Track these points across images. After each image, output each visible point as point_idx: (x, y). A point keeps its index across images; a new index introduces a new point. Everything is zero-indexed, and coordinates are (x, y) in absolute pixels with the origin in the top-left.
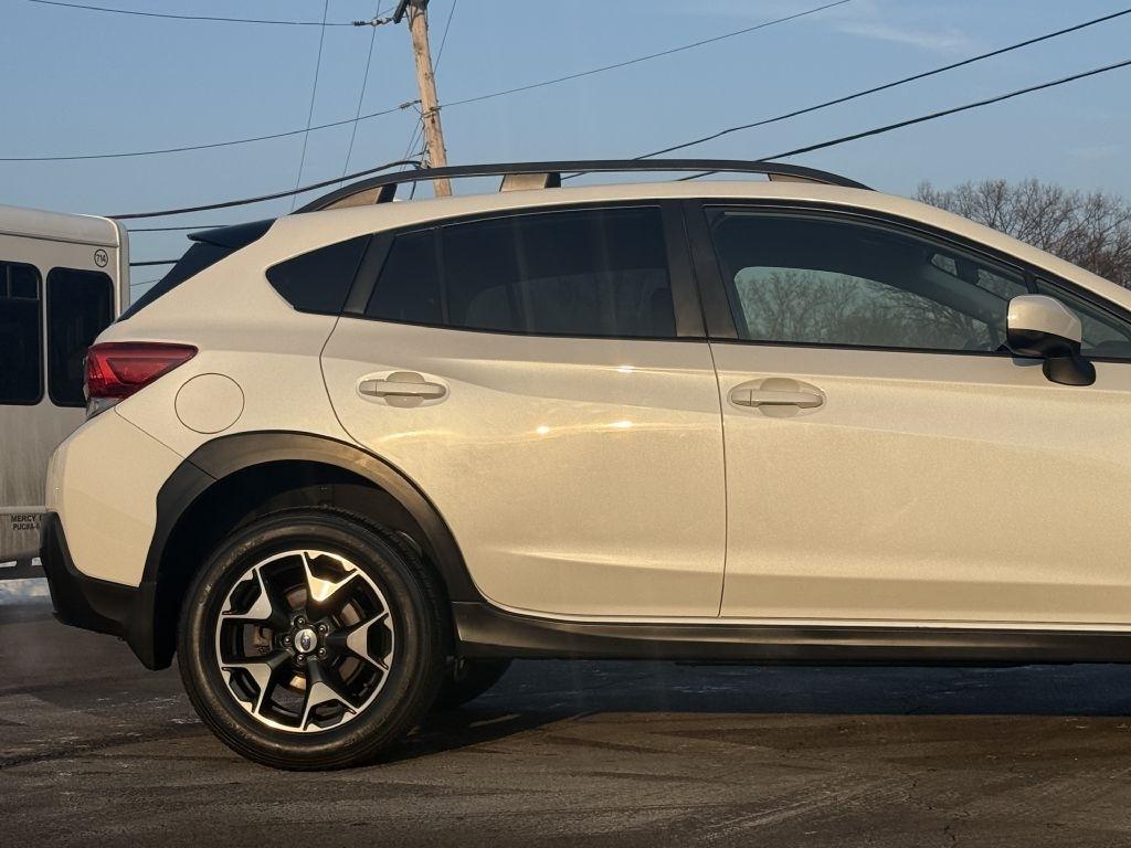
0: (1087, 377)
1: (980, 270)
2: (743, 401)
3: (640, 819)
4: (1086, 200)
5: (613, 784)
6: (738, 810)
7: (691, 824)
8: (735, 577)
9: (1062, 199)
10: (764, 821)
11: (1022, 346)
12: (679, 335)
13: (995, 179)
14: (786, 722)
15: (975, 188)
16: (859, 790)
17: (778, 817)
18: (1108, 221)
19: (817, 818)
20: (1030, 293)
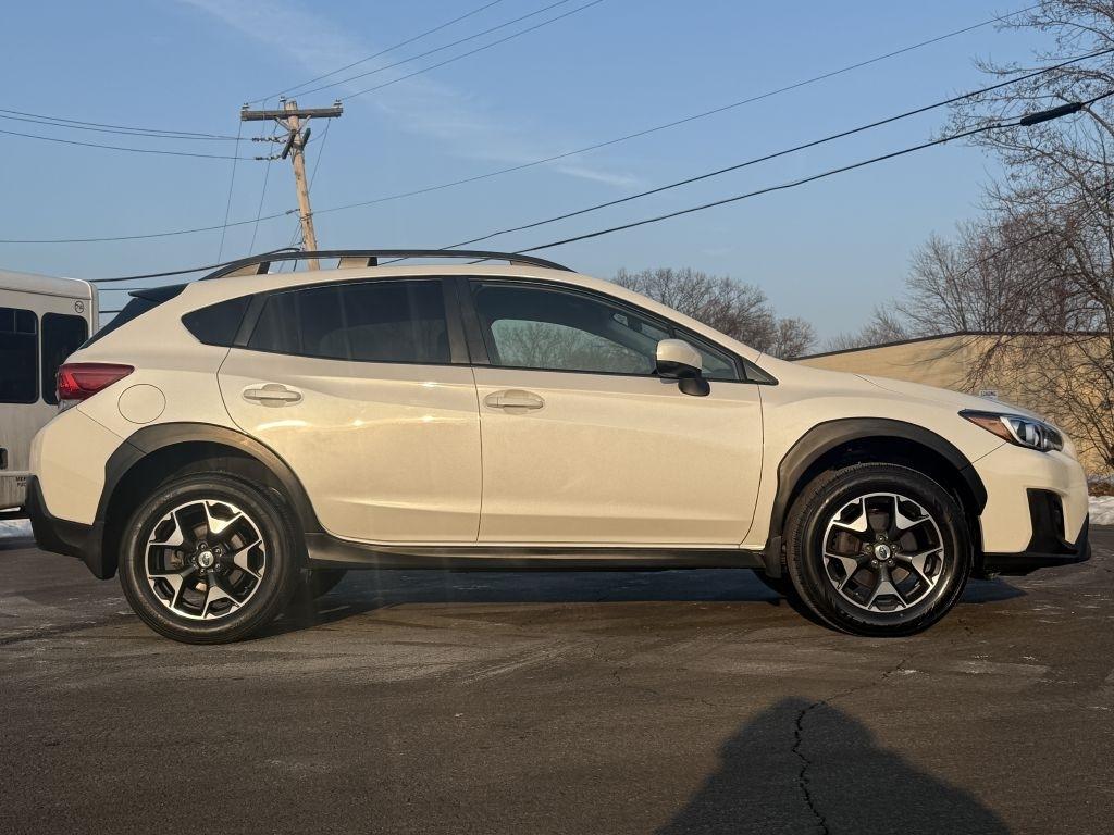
0: (705, 391)
1: (643, 325)
2: (492, 405)
3: (422, 671)
4: (720, 281)
5: (408, 649)
6: (484, 664)
7: (454, 674)
8: (488, 516)
9: (705, 280)
10: (502, 671)
11: (664, 370)
12: (453, 362)
13: (665, 267)
14: (522, 608)
15: (653, 273)
16: (563, 650)
17: (512, 668)
18: (733, 295)
19: (535, 668)
20: (671, 338)
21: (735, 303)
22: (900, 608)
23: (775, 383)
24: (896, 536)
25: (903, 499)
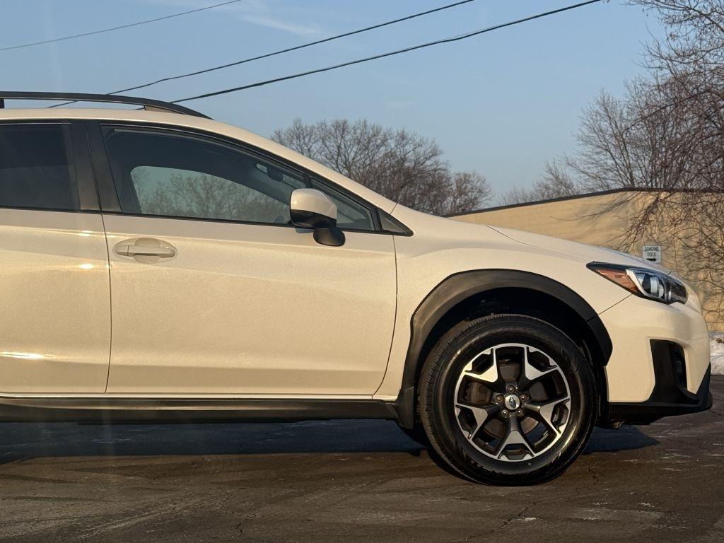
0: (340, 241)
1: (284, 175)
2: (123, 253)
3: (40, 527)
4: (396, 134)
5: (30, 504)
6: (107, 518)
7: (73, 529)
8: (113, 366)
9: (381, 133)
10: (123, 525)
11: (300, 220)
12: (82, 209)
13: (341, 119)
14: (159, 461)
15: (329, 124)
16: (191, 503)
17: (133, 522)
18: (409, 148)
19: (158, 521)
21: (411, 156)
22: (528, 457)
23: (410, 233)
24: (525, 386)
25: (532, 349)
